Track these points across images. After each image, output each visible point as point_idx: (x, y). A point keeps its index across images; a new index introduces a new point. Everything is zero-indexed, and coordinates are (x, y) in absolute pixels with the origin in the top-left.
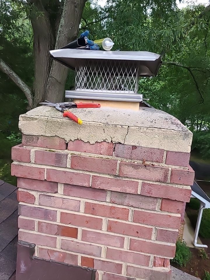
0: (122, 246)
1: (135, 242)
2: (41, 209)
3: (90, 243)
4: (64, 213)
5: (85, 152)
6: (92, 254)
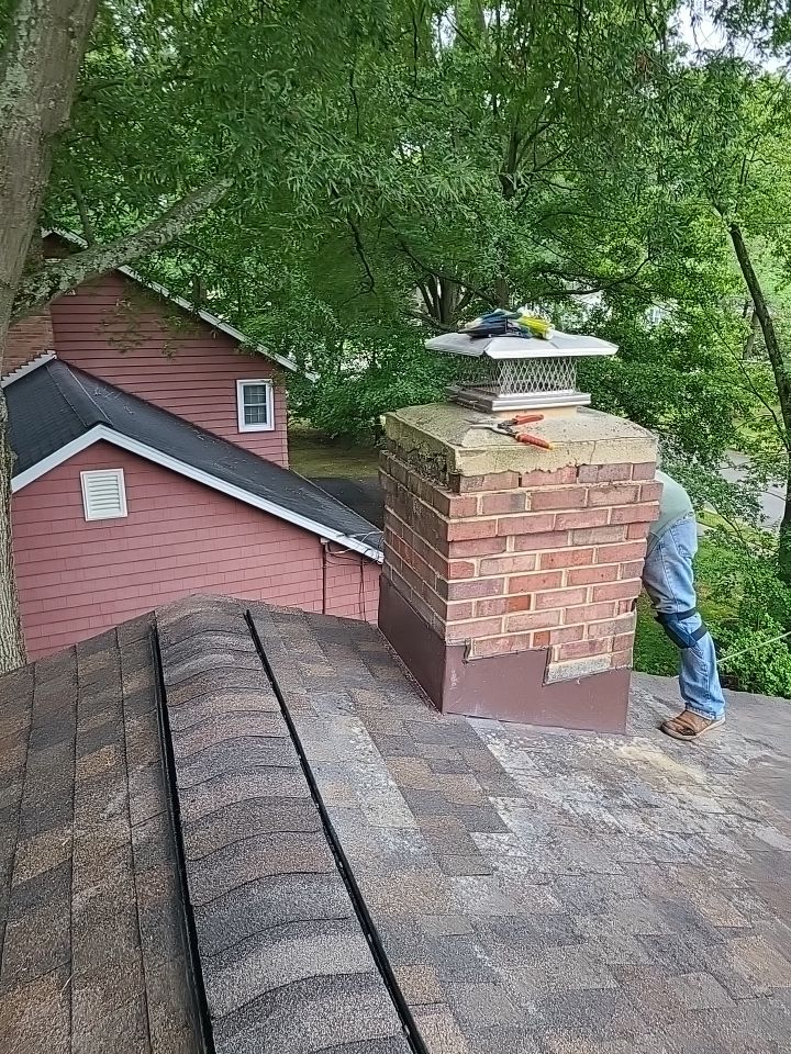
0: (584, 601)
1: (600, 590)
2: (481, 582)
3: (545, 611)
4: (514, 578)
5: (544, 485)
6: (548, 624)
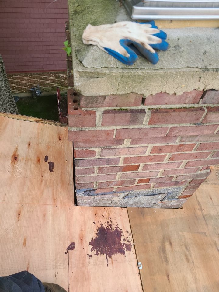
0: (178, 167)
2: (102, 159)
4: (128, 158)
6: (149, 176)
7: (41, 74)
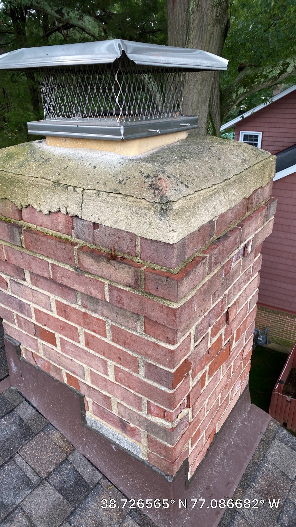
0: (106, 373)
1: (120, 372)
2: (14, 299)
3: (70, 358)
4: (37, 309)
5: (41, 226)
6: (75, 372)
7: (278, 314)
